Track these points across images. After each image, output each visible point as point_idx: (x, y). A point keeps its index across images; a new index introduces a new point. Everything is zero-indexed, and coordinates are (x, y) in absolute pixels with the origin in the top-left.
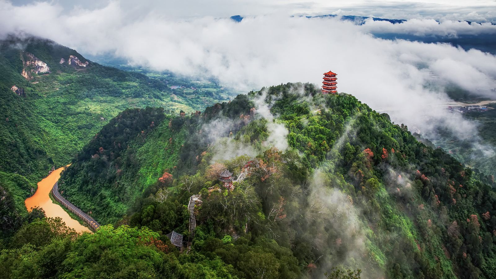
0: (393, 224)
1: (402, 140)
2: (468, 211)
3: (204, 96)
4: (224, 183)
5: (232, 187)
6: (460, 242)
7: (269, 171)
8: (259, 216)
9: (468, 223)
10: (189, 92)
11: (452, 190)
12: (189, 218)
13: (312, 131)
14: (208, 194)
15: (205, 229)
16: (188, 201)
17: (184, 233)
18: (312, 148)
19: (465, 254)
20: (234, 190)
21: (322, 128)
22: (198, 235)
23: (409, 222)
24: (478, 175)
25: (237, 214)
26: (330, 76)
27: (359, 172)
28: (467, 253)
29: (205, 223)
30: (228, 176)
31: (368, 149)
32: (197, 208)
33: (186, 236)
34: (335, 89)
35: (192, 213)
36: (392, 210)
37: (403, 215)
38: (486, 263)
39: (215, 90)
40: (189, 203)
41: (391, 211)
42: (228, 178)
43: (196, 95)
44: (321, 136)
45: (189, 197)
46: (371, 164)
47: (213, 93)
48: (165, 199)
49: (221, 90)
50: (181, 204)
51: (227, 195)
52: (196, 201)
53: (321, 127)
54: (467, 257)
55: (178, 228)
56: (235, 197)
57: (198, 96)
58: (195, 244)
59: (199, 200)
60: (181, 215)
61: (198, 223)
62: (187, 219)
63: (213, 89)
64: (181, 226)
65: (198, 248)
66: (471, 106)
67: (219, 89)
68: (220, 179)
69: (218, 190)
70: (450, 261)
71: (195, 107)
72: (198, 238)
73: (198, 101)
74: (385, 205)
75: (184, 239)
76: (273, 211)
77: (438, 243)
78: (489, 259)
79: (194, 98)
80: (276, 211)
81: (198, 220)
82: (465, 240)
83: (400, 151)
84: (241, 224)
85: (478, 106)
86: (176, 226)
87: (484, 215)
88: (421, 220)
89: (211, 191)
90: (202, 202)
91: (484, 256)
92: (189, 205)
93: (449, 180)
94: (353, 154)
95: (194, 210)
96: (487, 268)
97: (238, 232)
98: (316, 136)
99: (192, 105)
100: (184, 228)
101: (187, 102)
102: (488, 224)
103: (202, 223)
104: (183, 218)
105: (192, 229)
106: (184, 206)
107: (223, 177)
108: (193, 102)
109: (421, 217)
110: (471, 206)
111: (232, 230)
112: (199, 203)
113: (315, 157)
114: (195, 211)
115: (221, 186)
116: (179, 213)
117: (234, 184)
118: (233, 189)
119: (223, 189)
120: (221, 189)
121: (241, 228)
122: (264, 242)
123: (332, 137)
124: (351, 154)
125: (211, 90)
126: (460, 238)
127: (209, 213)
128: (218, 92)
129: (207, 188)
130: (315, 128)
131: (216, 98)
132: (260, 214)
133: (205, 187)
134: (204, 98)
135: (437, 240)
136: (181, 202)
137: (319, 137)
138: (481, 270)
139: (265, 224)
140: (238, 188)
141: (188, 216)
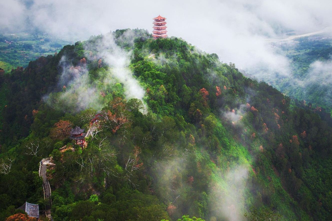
0: (231, 155)
1: (232, 77)
2: (290, 133)
3: (22, 50)
4: (76, 141)
5: (85, 144)
6: (286, 160)
7: (119, 121)
8: (117, 169)
9: (291, 143)
10: (3, 46)
11: (277, 117)
12: (42, 184)
13: (148, 77)
14: (60, 155)
15: (62, 193)
16: (37, 167)
17: (40, 201)
18: (151, 93)
19: (290, 170)
20: (88, 146)
21: (158, 72)
22: (57, 201)
23: (244, 151)
24: (294, 101)
25: (95, 170)
26: (159, 21)
27: (197, 111)
28: (291, 169)
29: (60, 187)
30: (80, 133)
31: (203, 89)
32: (50, 173)
33: (42, 204)
34: (165, 33)
35: (44, 178)
36: (230, 142)
37: (239, 145)
38: (306, 174)
39: (34, 42)
40: (40, 168)
41: (229, 144)
42: (80, 134)
43: (12, 49)
44: (158, 80)
45: (38, 162)
46: (207, 102)
47: (33, 46)
48: (8, 169)
49: (42, 42)
50: (30, 172)
51: (81, 152)
52: (47, 165)
53: (156, 72)
54: (292, 172)
55: (31, 198)
56: (90, 154)
57: (15, 50)
58: (56, 211)
59: (51, 164)
60: (33, 183)
61: (53, 188)
62: (40, 186)
63: (31, 41)
64: (35, 195)
65: (62, 215)
66: (282, 42)
67: (38, 41)
68: (70, 138)
69: (71, 149)
70: (279, 178)
71: (13, 62)
72: (57, 204)
73: (16, 56)
74: (223, 139)
75: (40, 209)
76: (130, 161)
77: (269, 165)
78: (307, 170)
79: (11, 53)
80: (132, 161)
81: (52, 184)
82: (290, 158)
83: (231, 88)
84: (99, 180)
85: (287, 41)
86: (28, 196)
87: (302, 135)
88: (254, 148)
89: (63, 151)
90: (55, 165)
91: (304, 169)
92: (39, 171)
93: (273, 109)
94: (190, 95)
95: (46, 175)
96: (306, 177)
97: (98, 188)
98: (153, 81)
99: (8, 60)
100: (39, 196)
101: (2, 57)
102: (305, 142)
103: (57, 187)
104: (35, 186)
105: (48, 196)
106: (34, 172)
107: (75, 135)
108: (10, 57)
109: (254, 145)
110: (292, 129)
111: (91, 188)
112: (51, 166)
113: (155, 102)
114: (49, 176)
115: (74, 144)
116: (29, 181)
117: (87, 140)
118: (86, 145)
119: (76, 147)
120: (74, 148)
121: (100, 184)
122: (129, 194)
123: (168, 81)
124: (189, 95)
125: (29, 42)
126: (286, 157)
127: (65, 175)
128: (37, 44)
129: (59, 149)
130: (151, 73)
131: (37, 52)
132: (117, 166)
133: (56, 148)
134: (22, 52)
135: (268, 163)
136: (30, 169)
137: (157, 82)
138: (303, 180)
139: (124, 176)
140: (91, 144)
141: (41, 183)
